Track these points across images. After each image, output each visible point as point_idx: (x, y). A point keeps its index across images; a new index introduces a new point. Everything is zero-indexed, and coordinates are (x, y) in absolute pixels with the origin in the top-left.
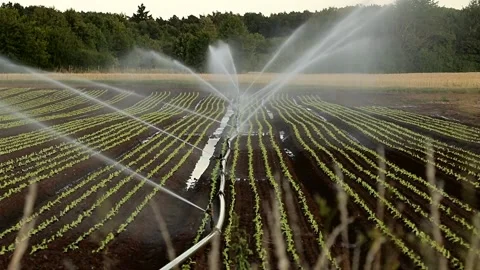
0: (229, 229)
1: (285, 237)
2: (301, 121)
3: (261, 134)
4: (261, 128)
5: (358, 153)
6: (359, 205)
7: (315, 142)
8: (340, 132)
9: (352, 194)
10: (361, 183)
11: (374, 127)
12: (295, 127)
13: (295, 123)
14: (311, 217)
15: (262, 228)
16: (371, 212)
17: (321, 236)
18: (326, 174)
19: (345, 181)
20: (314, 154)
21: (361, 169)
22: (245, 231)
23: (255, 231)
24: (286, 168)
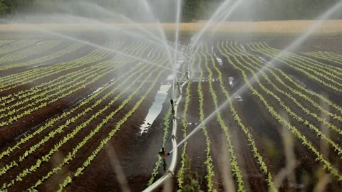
0: (181, 171)
1: (235, 178)
2: (250, 67)
3: (211, 80)
4: (211, 74)
5: (305, 96)
6: (307, 146)
7: (263, 87)
8: (287, 77)
9: (300, 136)
10: (308, 126)
11: (321, 72)
12: (243, 72)
13: (244, 69)
14: (260, 158)
15: (213, 170)
16: (318, 154)
17: (270, 177)
18: (274, 117)
19: (293, 124)
20: (262, 98)
21: (308, 112)
22: (196, 173)
23: (206, 173)
24: (235, 112)
